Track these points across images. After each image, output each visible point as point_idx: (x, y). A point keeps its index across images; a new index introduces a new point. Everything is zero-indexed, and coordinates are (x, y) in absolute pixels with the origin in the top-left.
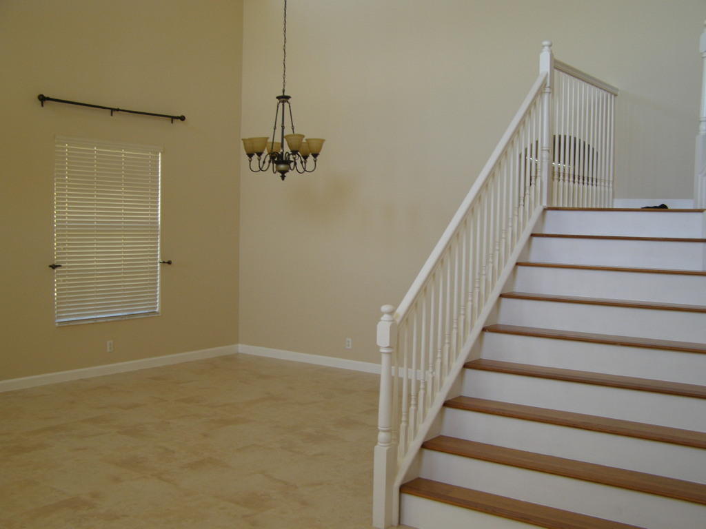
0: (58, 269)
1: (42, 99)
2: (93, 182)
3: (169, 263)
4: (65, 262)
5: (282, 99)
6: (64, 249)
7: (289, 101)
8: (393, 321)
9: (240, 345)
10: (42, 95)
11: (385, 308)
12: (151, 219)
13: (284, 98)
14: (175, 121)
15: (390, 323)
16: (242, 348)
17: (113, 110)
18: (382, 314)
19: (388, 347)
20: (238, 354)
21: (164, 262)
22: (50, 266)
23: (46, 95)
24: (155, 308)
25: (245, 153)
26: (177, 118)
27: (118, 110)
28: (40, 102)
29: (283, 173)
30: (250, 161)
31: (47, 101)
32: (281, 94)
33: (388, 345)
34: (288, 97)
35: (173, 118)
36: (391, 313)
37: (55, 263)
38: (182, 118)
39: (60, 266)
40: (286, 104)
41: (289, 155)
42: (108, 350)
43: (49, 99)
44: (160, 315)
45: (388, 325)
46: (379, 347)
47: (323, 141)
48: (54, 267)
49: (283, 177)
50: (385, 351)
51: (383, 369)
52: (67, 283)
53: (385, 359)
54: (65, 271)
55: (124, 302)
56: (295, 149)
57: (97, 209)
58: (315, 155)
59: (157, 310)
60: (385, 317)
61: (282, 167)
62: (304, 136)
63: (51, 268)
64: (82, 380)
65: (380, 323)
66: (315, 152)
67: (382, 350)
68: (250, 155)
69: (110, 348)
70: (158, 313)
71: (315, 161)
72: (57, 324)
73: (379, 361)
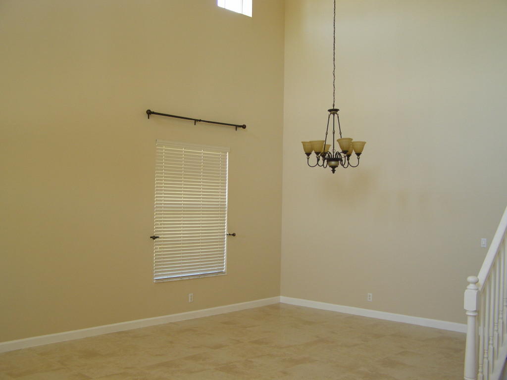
0: (156, 240)
1: (149, 113)
2: (181, 174)
3: (234, 235)
4: (161, 234)
5: (333, 112)
6: (161, 224)
7: (338, 112)
8: (477, 289)
9: (281, 297)
10: (149, 110)
11: (471, 279)
12: (221, 202)
13: (334, 111)
14: (238, 128)
15: (477, 291)
16: (283, 299)
17: (196, 121)
18: (469, 283)
19: (475, 311)
20: (280, 303)
21: (230, 235)
22: (151, 237)
23: (152, 111)
24: (223, 269)
25: (304, 153)
26: (240, 126)
27: (200, 121)
28: (147, 115)
29: (333, 168)
30: (308, 159)
31: (152, 115)
32: (332, 108)
33: (475, 309)
34: (337, 110)
35: (237, 126)
36: (476, 282)
37: (155, 234)
38: (244, 127)
39: (158, 237)
40: (336, 115)
41: (339, 154)
42: (190, 301)
43: (154, 113)
44: (226, 274)
45: (475, 293)
46: (466, 311)
47: (364, 143)
48: (154, 238)
49: (334, 171)
50: (472, 314)
51: (468, 329)
52: (162, 250)
53: (470, 321)
54: (161, 241)
55: (202, 265)
56: (345, 149)
57: (184, 194)
58: (358, 154)
59: (224, 271)
60: (471, 286)
61: (333, 163)
62: (352, 139)
63: (152, 239)
64: (171, 323)
65: (466, 291)
66: (358, 152)
67: (468, 313)
68: (308, 154)
69: (191, 299)
70: (225, 273)
71: (358, 159)
72: (154, 281)
73: (465, 322)
